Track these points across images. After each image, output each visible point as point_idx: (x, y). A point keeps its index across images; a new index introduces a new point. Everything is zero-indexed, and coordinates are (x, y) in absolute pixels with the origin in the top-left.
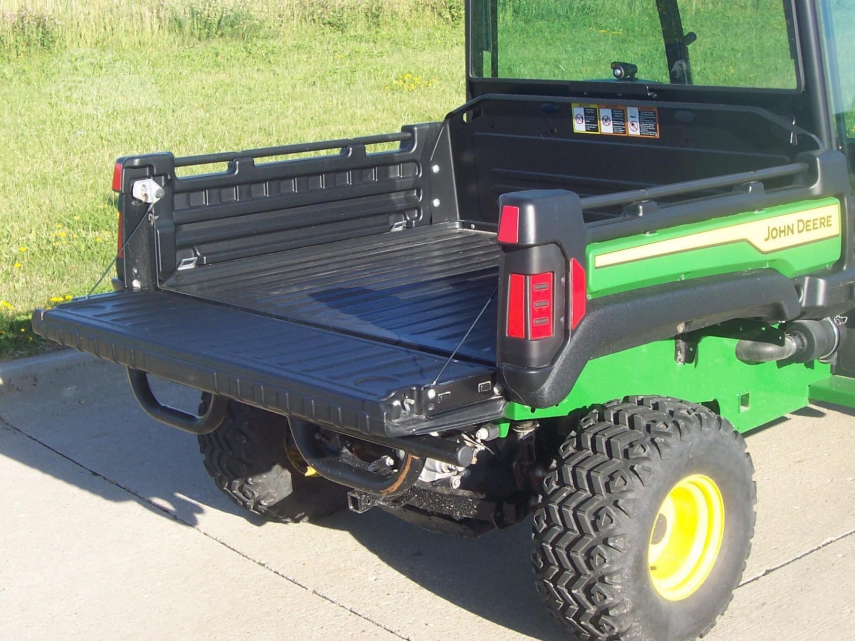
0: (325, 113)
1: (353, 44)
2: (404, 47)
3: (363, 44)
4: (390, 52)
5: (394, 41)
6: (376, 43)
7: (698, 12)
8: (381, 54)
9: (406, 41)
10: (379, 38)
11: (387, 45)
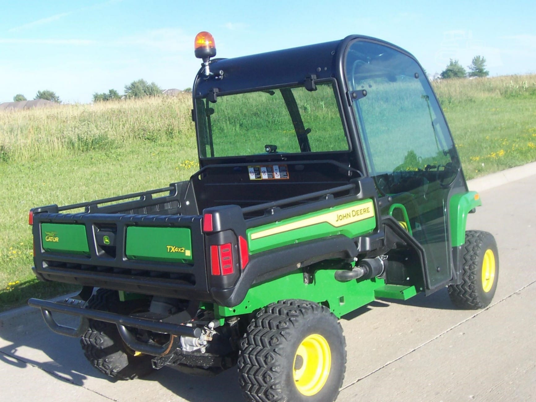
0: (146, 183)
1: (161, 148)
2: (185, 148)
3: (165, 148)
4: (179, 150)
5: (181, 145)
6: (171, 147)
7: (332, 118)
8: (174, 152)
9: (187, 145)
10: (173, 144)
11: (177, 147)
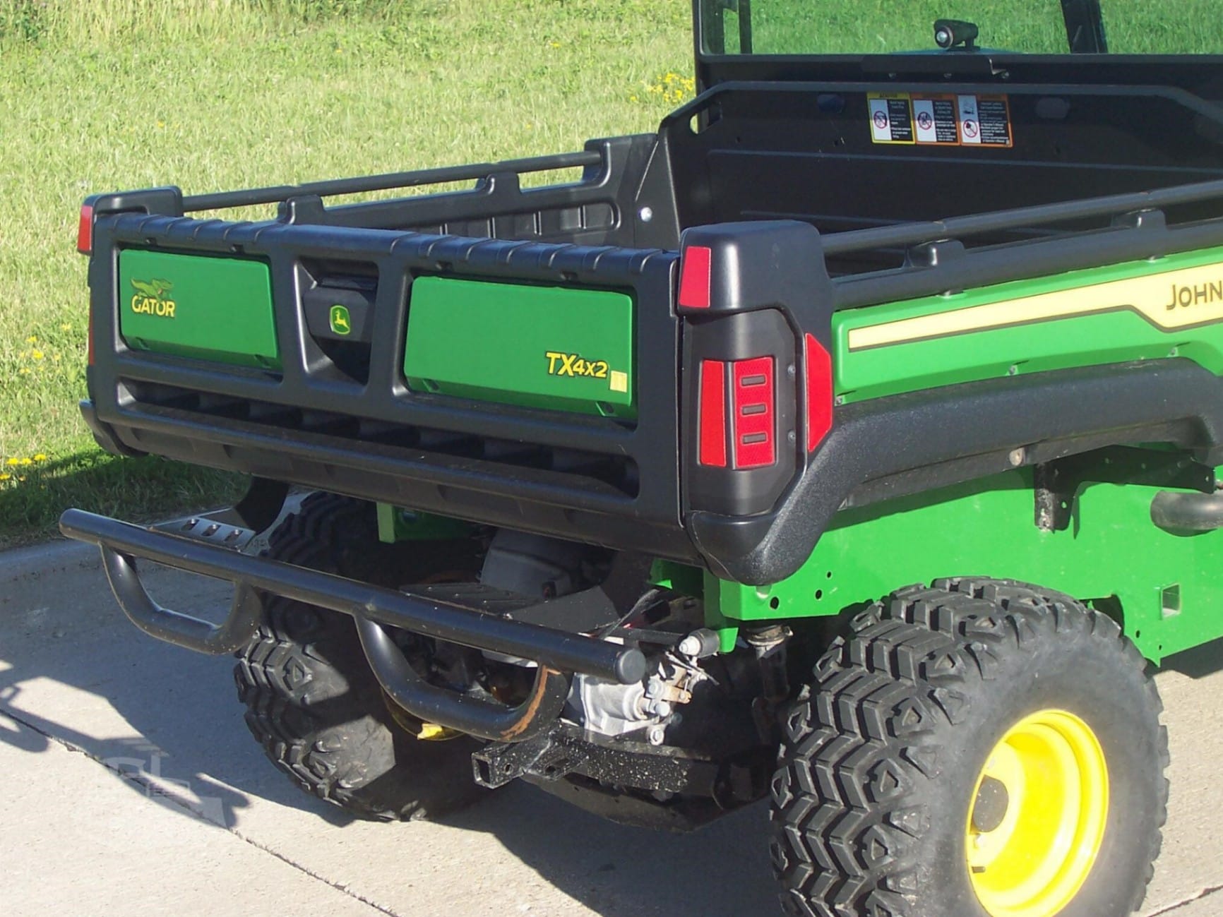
0: (519, 143)
1: (583, 25)
2: (671, 28)
3: (597, 24)
4: (645, 34)
5: (654, 17)
6: (621, 21)
8: (628, 42)
9: (676, 17)
10: (627, 12)
11: (641, 25)
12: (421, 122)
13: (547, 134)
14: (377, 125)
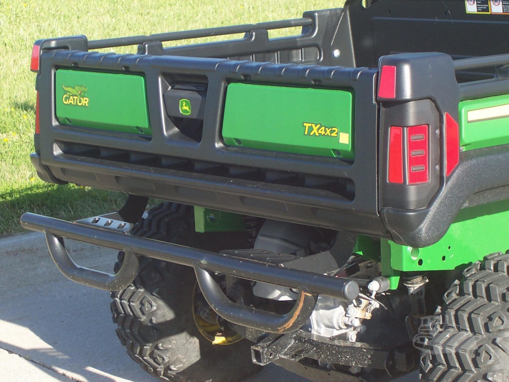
0: (236, 17)
12: (178, 4)
13: (252, 11)
14: (151, 6)
